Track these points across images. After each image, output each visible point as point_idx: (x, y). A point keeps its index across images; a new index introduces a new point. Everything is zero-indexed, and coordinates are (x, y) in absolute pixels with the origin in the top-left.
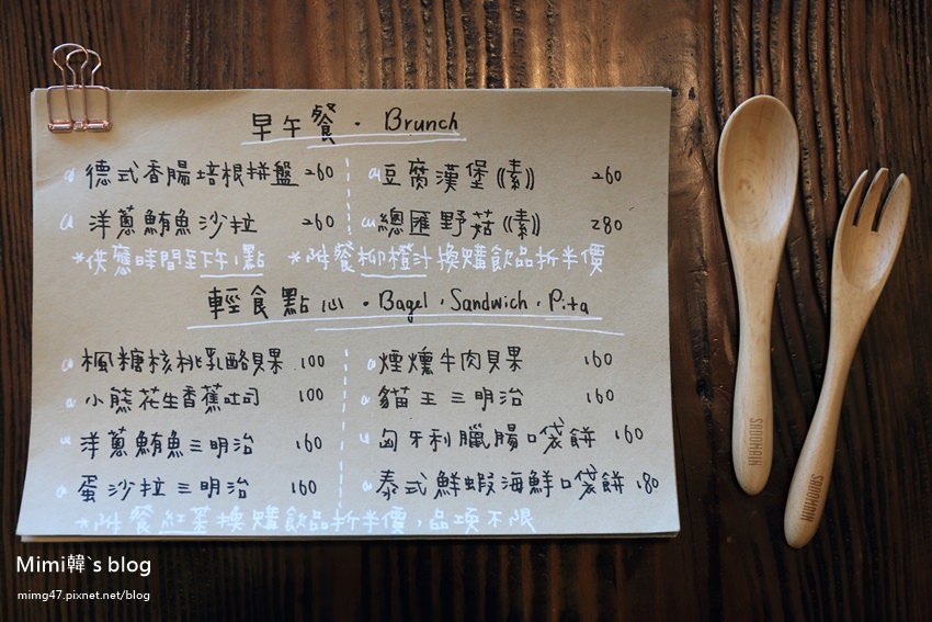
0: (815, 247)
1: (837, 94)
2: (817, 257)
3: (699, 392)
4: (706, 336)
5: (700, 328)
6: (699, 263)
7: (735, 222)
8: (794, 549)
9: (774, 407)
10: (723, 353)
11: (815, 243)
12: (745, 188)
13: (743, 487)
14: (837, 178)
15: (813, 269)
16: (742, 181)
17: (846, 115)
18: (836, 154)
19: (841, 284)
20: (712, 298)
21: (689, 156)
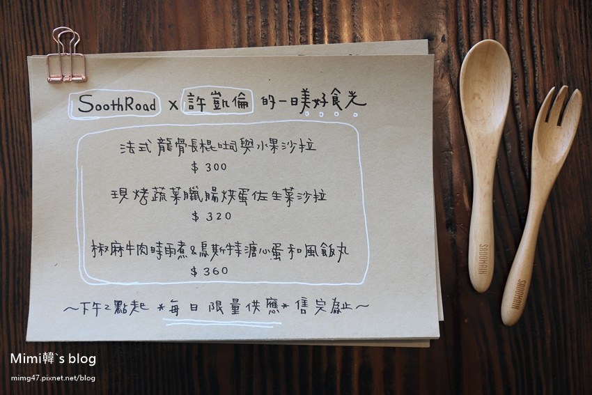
0: (522, 136)
1: (536, 38)
2: (522, 142)
3: (447, 228)
4: (452, 192)
5: (448, 187)
6: (448, 146)
7: (471, 120)
8: (507, 327)
9: (495, 237)
10: (463, 203)
11: (521, 133)
12: (477, 98)
13: (475, 288)
14: (535, 93)
15: (520, 150)
16: (475, 94)
17: (541, 52)
18: (535, 77)
19: (538, 159)
20: (456, 169)
21: (442, 78)
